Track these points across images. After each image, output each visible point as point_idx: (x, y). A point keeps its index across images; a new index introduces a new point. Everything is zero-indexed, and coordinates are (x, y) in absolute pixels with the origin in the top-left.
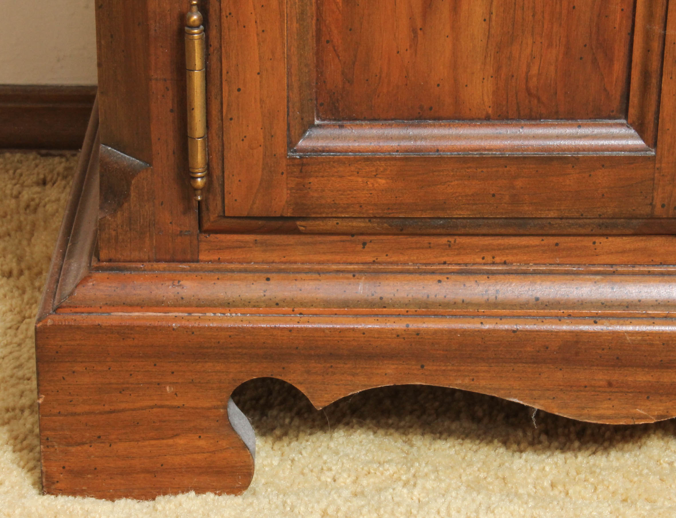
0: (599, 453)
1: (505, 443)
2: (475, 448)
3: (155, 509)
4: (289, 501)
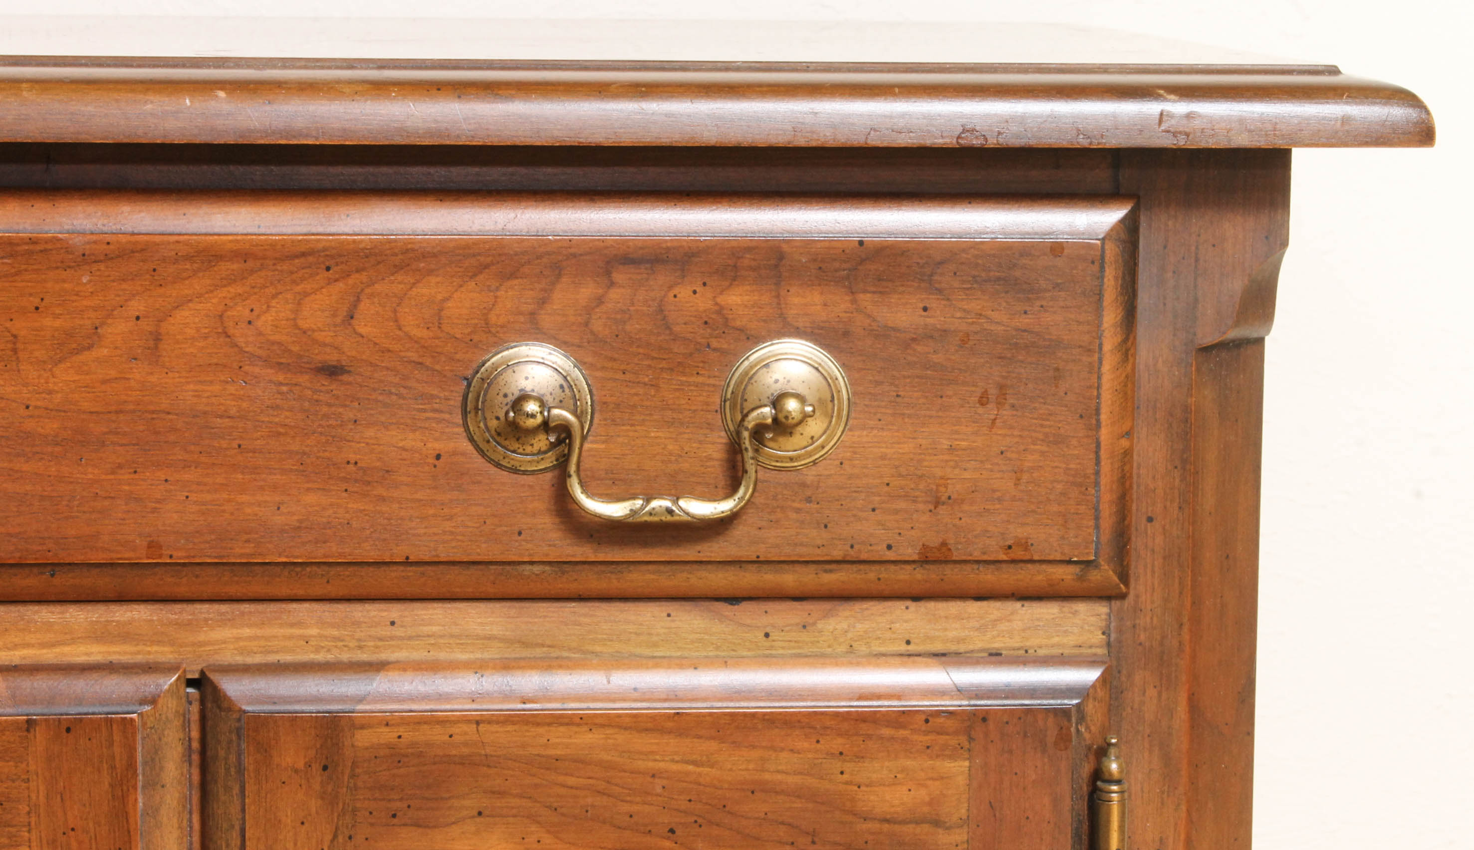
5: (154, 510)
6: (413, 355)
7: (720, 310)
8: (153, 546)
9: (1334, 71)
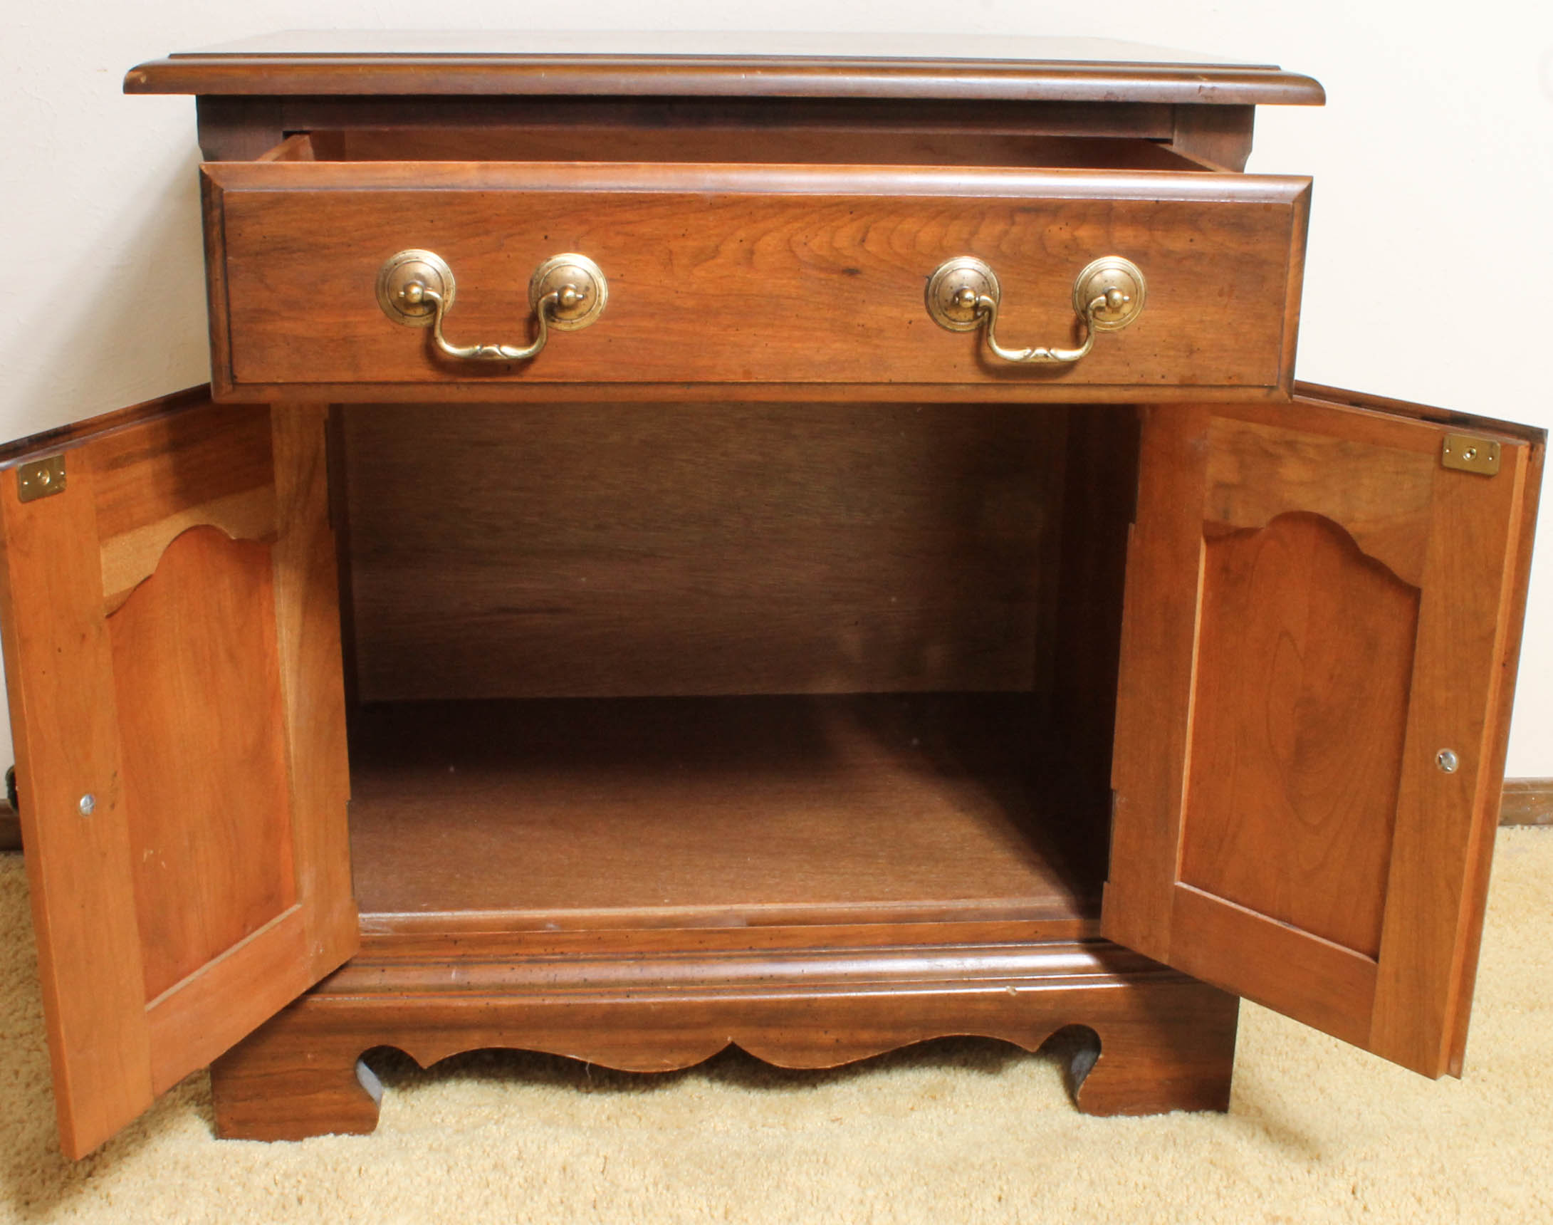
0: (647, 1092)
1: (578, 1087)
2: (553, 1091)
3: (302, 1148)
4: (404, 1139)
5: (749, 352)
6: (899, 264)
7: (1075, 239)
8: (747, 373)
9: (1277, 68)
